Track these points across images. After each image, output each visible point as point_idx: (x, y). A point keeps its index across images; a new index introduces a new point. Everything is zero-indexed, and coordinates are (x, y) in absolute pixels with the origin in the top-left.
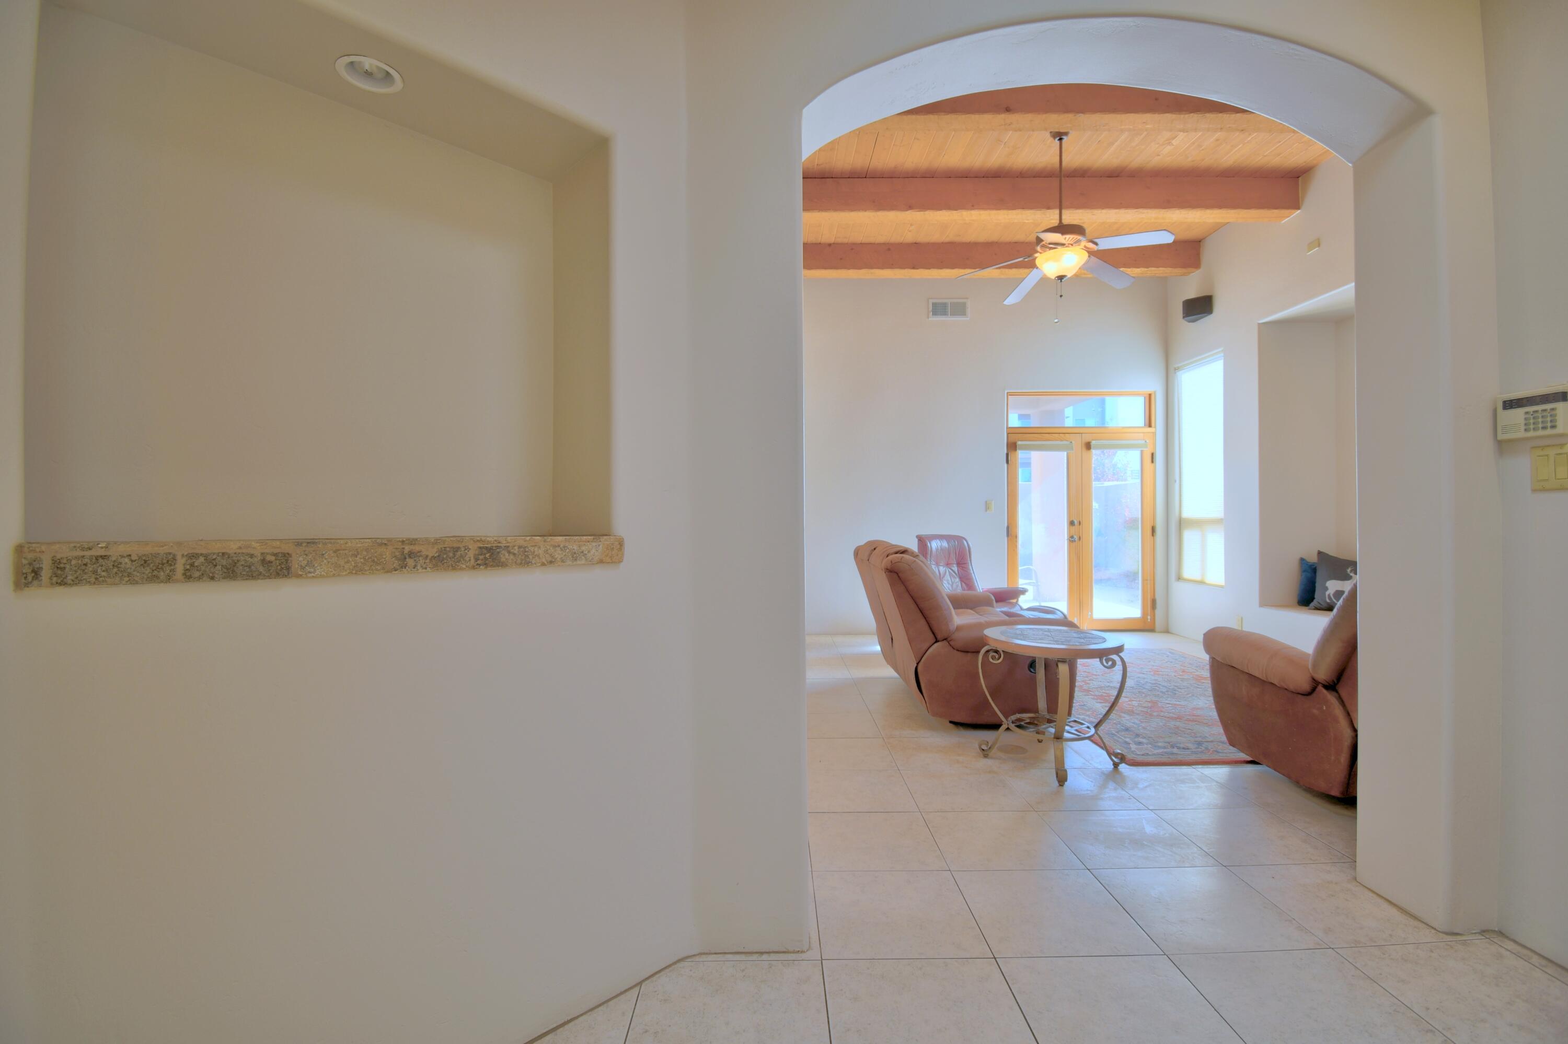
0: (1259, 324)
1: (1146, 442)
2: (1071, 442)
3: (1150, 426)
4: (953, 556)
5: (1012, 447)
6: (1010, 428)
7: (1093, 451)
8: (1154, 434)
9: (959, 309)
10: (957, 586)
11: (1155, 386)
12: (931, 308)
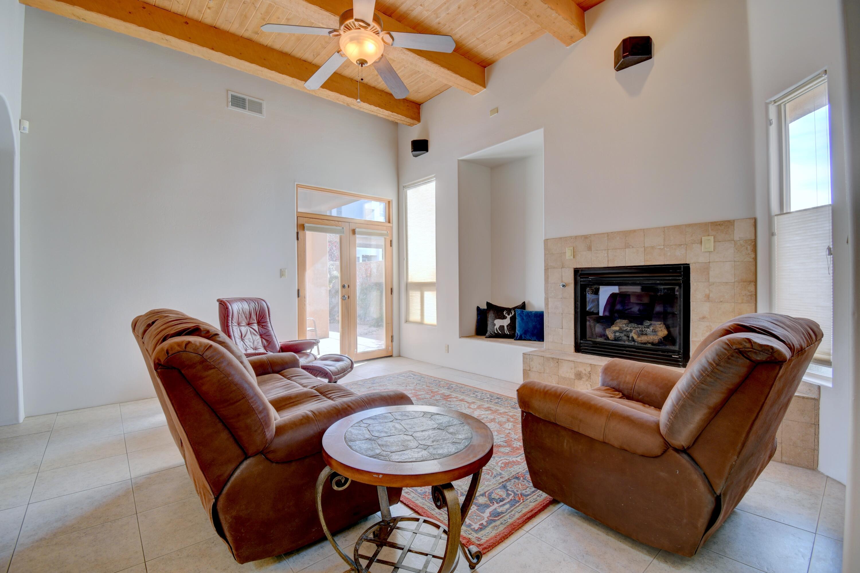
0: (458, 160)
1: (387, 232)
2: (343, 228)
3: (389, 222)
4: (254, 317)
5: (301, 227)
6: (299, 212)
7: (357, 236)
8: (392, 227)
9: (257, 107)
10: (258, 343)
11: (392, 196)
12: (230, 99)
